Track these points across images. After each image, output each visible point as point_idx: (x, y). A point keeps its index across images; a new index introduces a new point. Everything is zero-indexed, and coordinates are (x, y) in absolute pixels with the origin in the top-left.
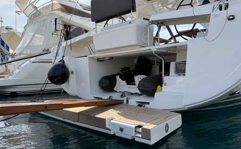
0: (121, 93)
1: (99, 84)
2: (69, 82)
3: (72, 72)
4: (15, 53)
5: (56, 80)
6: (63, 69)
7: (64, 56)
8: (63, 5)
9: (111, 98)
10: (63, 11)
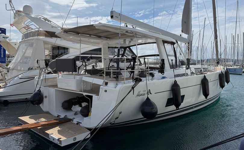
0: (75, 112)
1: (61, 106)
2: (43, 104)
3: (46, 97)
4: (10, 68)
5: (34, 103)
6: (40, 96)
7: (40, 87)
8: (46, 31)
9: (66, 116)
10: (46, 36)
